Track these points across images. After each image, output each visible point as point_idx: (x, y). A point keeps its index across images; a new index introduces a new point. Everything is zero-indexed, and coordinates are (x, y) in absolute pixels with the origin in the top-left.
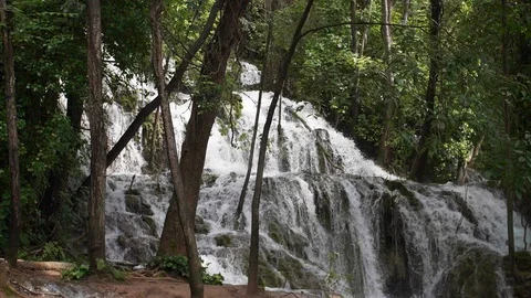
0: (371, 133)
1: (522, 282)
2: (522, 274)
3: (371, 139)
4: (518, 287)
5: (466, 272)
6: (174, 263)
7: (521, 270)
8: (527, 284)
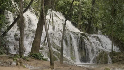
0: (75, 21)
1: (114, 58)
2: (114, 57)
3: (75, 22)
4: (113, 60)
5: (101, 56)
6: (36, 55)
7: (114, 56)
8: (116, 59)
